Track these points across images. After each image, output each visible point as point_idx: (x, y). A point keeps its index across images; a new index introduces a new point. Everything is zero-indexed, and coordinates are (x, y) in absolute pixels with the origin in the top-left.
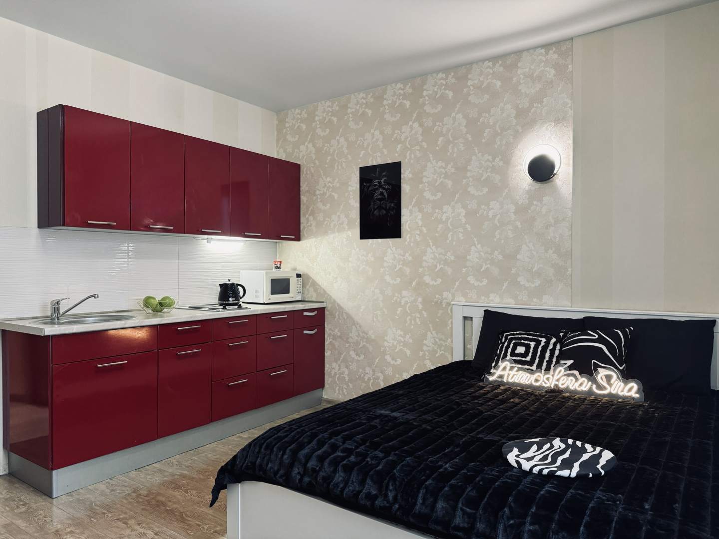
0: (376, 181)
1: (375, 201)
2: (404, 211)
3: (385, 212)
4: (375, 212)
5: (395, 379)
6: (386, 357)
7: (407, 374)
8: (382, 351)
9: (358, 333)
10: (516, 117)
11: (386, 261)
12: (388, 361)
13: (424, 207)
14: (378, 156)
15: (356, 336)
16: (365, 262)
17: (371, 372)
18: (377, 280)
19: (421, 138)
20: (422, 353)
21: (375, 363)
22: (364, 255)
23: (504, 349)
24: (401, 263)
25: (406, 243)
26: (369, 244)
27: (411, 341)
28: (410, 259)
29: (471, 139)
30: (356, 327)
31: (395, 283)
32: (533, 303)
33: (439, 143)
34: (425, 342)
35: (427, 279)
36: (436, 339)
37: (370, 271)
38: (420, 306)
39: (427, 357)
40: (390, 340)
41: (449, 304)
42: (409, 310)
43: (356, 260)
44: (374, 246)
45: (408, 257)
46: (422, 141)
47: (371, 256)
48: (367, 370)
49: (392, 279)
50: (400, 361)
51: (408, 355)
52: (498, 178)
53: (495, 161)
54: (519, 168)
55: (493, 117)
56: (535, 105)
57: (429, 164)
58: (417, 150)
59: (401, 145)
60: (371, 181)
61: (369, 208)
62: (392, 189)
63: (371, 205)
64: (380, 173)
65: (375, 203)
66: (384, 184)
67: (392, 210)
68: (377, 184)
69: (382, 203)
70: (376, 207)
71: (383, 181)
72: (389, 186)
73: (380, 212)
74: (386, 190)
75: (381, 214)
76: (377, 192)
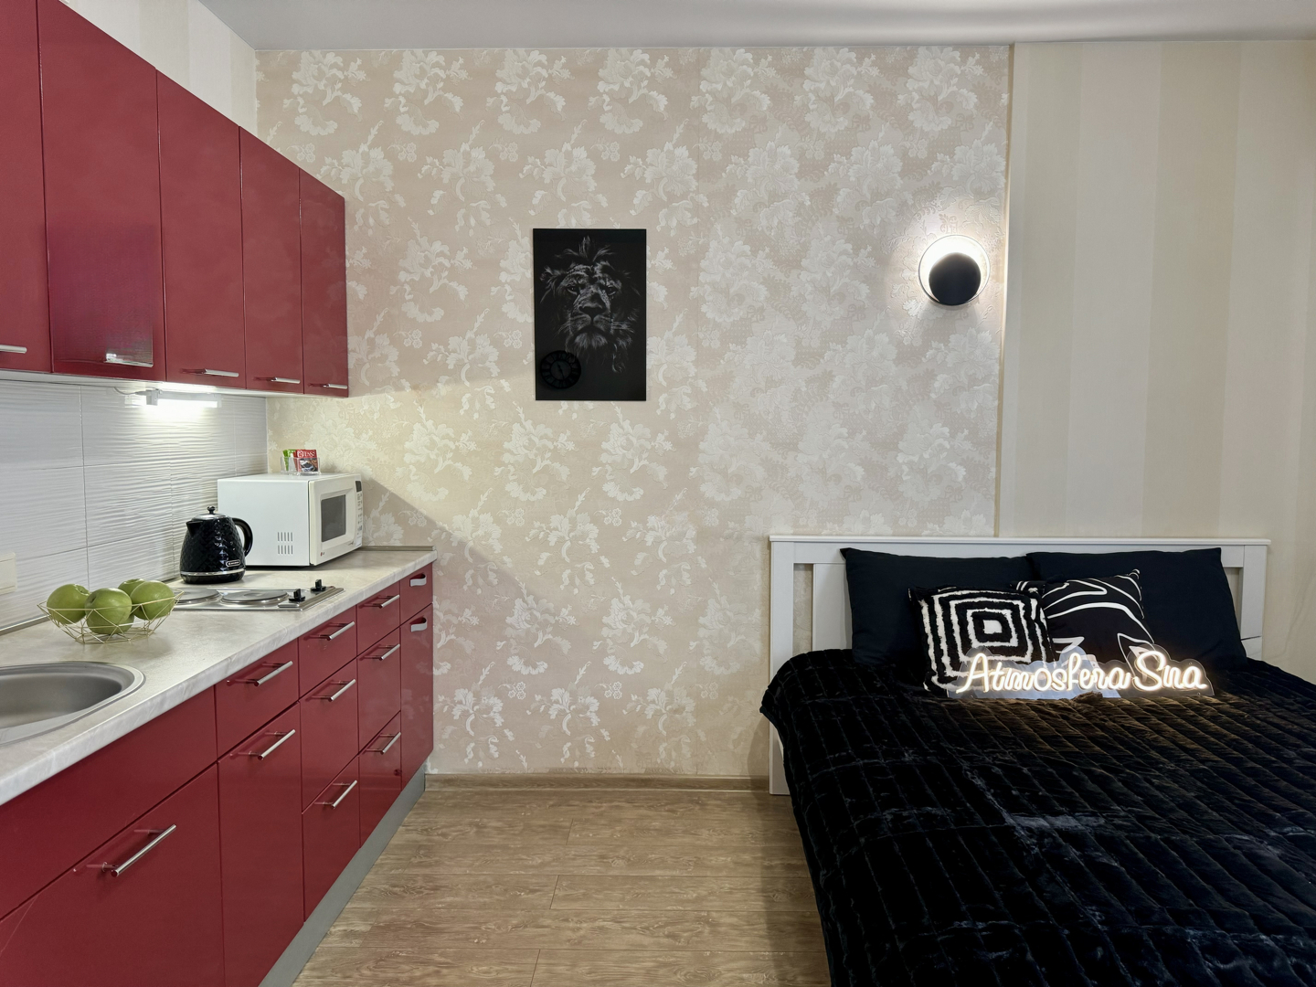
0: (581, 266)
1: (578, 314)
2: (652, 343)
3: (604, 341)
4: (578, 339)
5: (629, 706)
6: (607, 661)
7: (660, 690)
8: (595, 648)
9: (531, 614)
10: (903, 174)
11: (606, 451)
12: (611, 668)
13: (701, 336)
14: (585, 209)
15: (526, 620)
16: (550, 454)
17: (567, 697)
18: (584, 495)
19: (694, 184)
20: (695, 643)
21: (578, 678)
22: (545, 437)
23: (956, 628)
24: (645, 455)
25: (659, 412)
26: (560, 412)
27: (668, 621)
28: (668, 446)
29: (809, 203)
30: (524, 601)
31: (630, 499)
32: (926, 532)
33: (737, 201)
34: (701, 620)
35: (708, 490)
36: (728, 613)
37: (564, 472)
38: (692, 548)
39: (705, 652)
40: (617, 623)
41: (758, 539)
42: (665, 555)
43: (524, 447)
44: (575, 416)
45: (663, 443)
46: (697, 192)
47: (566, 438)
48: (556, 693)
49: (622, 491)
50: (642, 665)
51: (661, 651)
52: (865, 289)
53: (860, 255)
54: (907, 274)
55: (855, 167)
56: (940, 156)
57: (713, 244)
58: (686, 209)
59: (644, 192)
60: (565, 265)
61: (561, 328)
62: (622, 289)
63: (565, 321)
64: (592, 251)
65: (578, 319)
66: (601, 275)
67: (623, 338)
68: (583, 273)
69: (596, 318)
70: (580, 327)
71: (598, 269)
72: (616, 283)
73: (591, 340)
74: (608, 290)
75: (594, 344)
76: (582, 292)
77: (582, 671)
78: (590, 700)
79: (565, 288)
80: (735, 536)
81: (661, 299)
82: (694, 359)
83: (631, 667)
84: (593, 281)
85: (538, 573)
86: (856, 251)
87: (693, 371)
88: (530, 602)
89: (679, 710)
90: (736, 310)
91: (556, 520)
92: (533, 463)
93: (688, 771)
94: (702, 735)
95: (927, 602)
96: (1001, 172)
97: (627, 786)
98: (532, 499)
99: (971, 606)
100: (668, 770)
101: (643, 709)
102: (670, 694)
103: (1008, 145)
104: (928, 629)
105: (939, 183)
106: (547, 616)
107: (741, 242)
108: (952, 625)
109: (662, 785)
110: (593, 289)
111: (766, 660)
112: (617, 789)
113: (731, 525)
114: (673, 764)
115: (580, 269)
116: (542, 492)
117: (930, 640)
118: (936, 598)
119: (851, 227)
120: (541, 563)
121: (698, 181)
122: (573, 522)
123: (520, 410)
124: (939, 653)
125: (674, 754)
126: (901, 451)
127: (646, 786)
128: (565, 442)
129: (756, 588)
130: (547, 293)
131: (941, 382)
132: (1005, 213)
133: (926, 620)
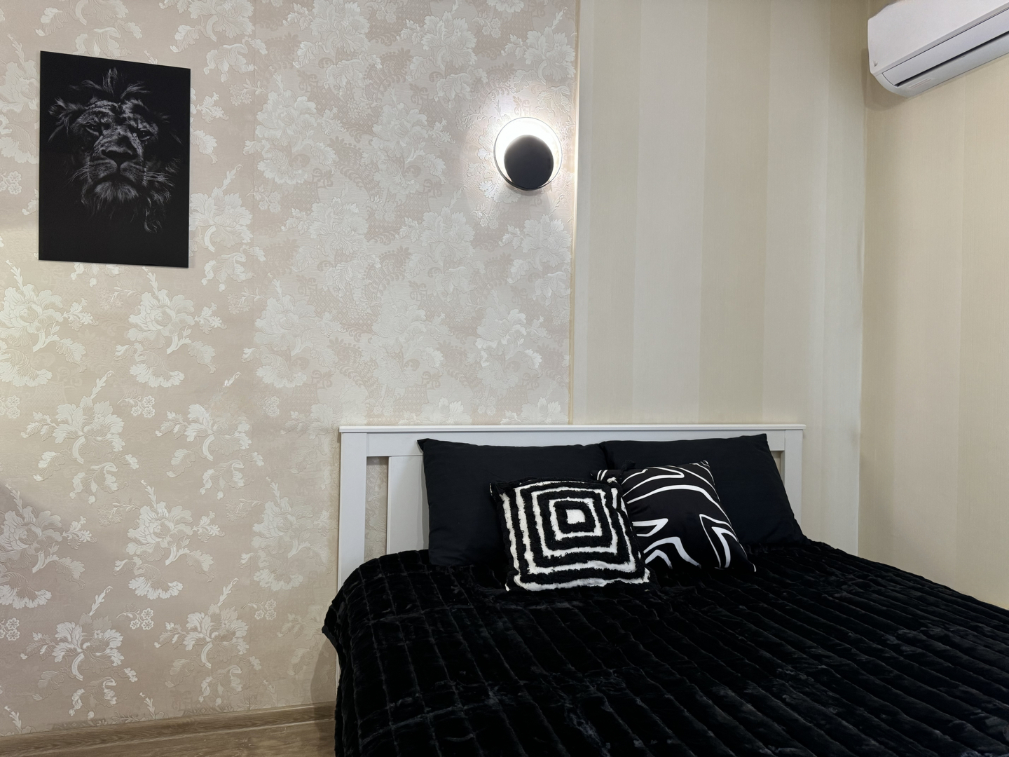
0: (105, 102)
1: (99, 158)
2: (197, 200)
3: (133, 193)
4: (99, 189)
5: (164, 636)
6: (133, 584)
7: (203, 615)
8: (118, 569)
9: (29, 531)
10: (477, 50)
11: (136, 326)
12: (139, 593)
13: (258, 197)
14: (111, 37)
15: (21, 540)
16: (58, 328)
17: (78, 633)
18: (104, 379)
19: (250, 28)
20: (249, 556)
21: (94, 607)
22: (52, 306)
23: (539, 520)
24: (186, 333)
25: (204, 282)
26: (74, 276)
27: (214, 531)
28: (217, 322)
29: (381, 67)
30: (19, 515)
31: (166, 384)
32: (505, 421)
33: (300, 52)
34: (257, 528)
35: (266, 375)
36: (289, 517)
37: (76, 351)
38: (246, 442)
39: (261, 565)
40: (148, 537)
41: (326, 431)
42: (211, 452)
43: (22, 317)
44: (93, 282)
45: (209, 318)
46: (253, 36)
47: (80, 308)
48: (63, 630)
49: (156, 375)
50: (180, 586)
51: (206, 567)
52: (441, 165)
53: (435, 128)
54: (482, 154)
55: (429, 36)
56: (513, 38)
57: (272, 97)
58: (239, 53)
59: (188, 28)
60: (84, 98)
61: (76, 174)
62: (158, 134)
63: (82, 165)
64: (120, 86)
65: (99, 164)
66: (131, 115)
67: (159, 191)
68: (107, 111)
69: (123, 166)
70: (102, 175)
71: (127, 107)
72: (151, 126)
73: (116, 190)
74: (141, 134)
75: (120, 195)
76: (105, 132)
77: (100, 599)
78: (110, 634)
79: (82, 126)
80: (299, 428)
81: (209, 150)
82: (249, 222)
83: (166, 589)
84: (120, 121)
85: (38, 478)
86: (431, 123)
87: (247, 236)
88: (26, 515)
89: (230, 635)
90: (300, 171)
91: (64, 411)
92: (35, 339)
93: (240, 707)
94: (256, 662)
95: (508, 495)
96: (571, 62)
97: (160, 734)
98: (32, 384)
99: (553, 496)
100: (214, 709)
101: (182, 638)
102: (216, 619)
103: (577, 37)
104: (509, 524)
105: (512, 65)
106: (50, 532)
107: (305, 98)
108: (534, 517)
109: (205, 728)
110: (120, 130)
111: (334, 569)
112: (145, 741)
113: (294, 415)
114: (219, 701)
115: (104, 106)
116: (45, 376)
117: (512, 537)
118: (518, 490)
119: (425, 97)
120: (42, 465)
121: (254, 25)
122: (89, 413)
123: (17, 271)
124: (521, 549)
125: (220, 689)
126: (480, 336)
127: (184, 732)
128: (79, 313)
129: (323, 487)
130: (58, 129)
131: (517, 267)
132: (575, 103)
133: (508, 515)
